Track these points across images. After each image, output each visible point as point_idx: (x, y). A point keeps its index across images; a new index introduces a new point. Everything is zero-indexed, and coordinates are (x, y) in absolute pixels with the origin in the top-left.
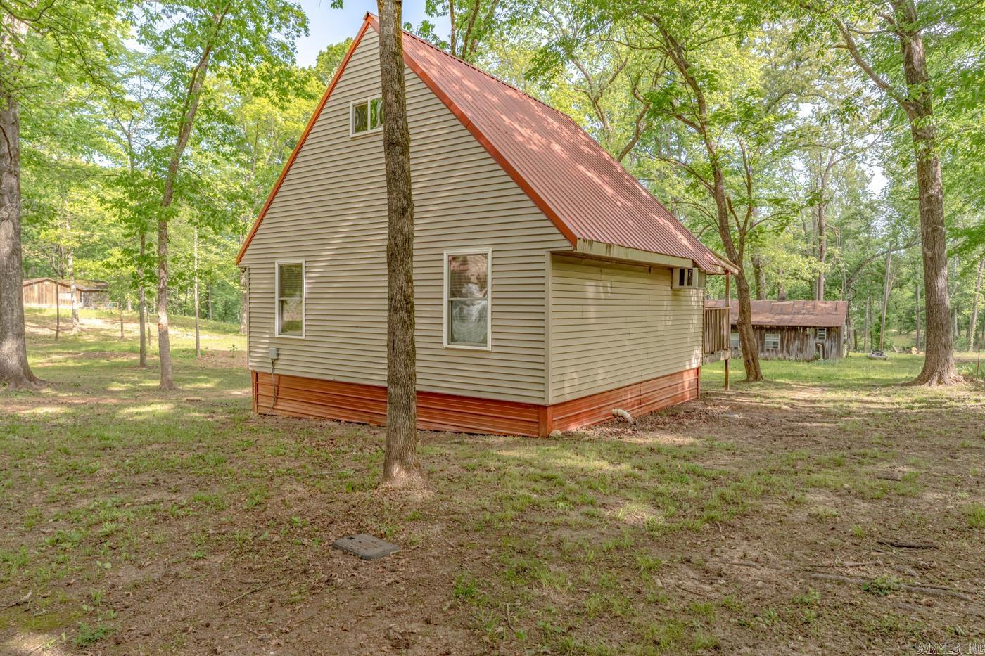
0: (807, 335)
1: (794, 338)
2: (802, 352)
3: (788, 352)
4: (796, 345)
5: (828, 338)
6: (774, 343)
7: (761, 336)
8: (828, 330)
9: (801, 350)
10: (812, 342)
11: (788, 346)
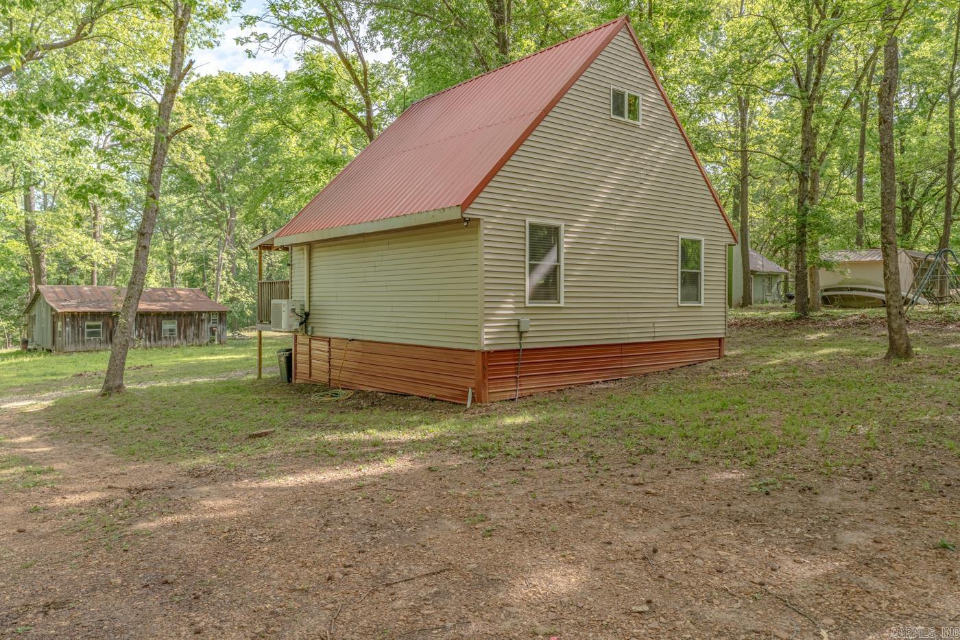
0: (202, 320)
1: (191, 324)
2: (198, 337)
3: (185, 337)
4: (191, 331)
5: (220, 322)
6: (170, 330)
7: (158, 323)
8: (220, 314)
9: (197, 336)
10: (206, 327)
11: (185, 332)
